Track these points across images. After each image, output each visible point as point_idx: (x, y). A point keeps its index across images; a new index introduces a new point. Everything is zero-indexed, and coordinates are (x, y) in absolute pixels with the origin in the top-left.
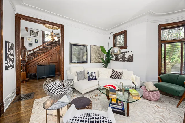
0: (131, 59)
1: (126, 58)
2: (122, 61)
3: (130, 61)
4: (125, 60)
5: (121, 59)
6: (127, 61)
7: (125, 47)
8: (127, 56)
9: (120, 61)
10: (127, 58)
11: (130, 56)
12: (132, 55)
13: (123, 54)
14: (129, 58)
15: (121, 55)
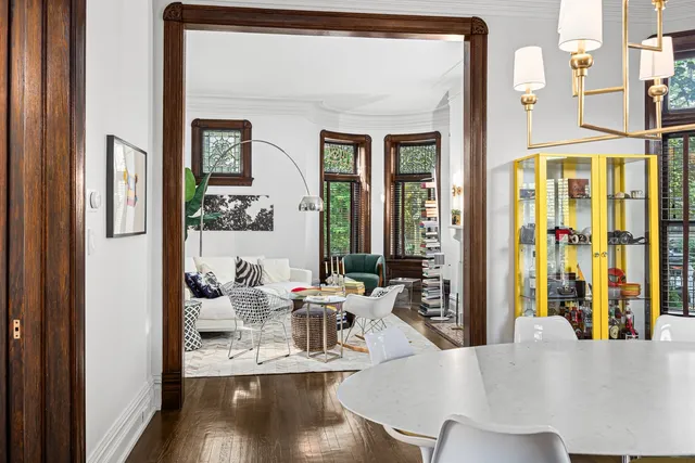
0: (265, 222)
1: (249, 217)
2: (234, 229)
3: (262, 229)
4: (245, 224)
5: (232, 222)
6: (254, 227)
7: (245, 178)
8: (252, 212)
9: (227, 229)
10: (253, 218)
11: (263, 210)
12: (269, 209)
13: (239, 203)
14: (259, 218)
15: (231, 206)
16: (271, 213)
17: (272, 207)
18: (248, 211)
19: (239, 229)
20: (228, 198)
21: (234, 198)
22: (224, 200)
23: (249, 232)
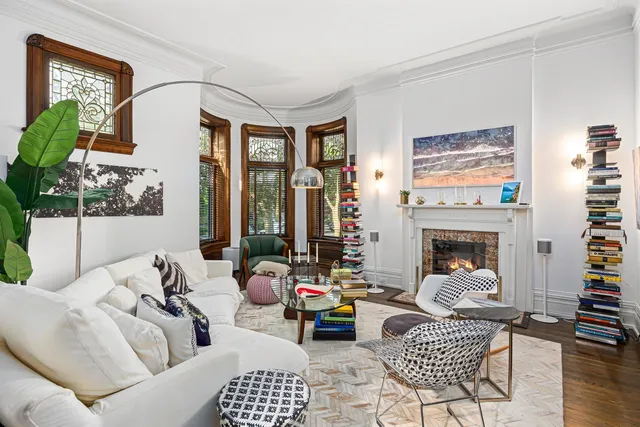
0: (152, 204)
1: (130, 197)
2: (108, 215)
3: (148, 214)
4: (124, 206)
5: (104, 204)
6: (138, 210)
8: (135, 190)
9: (96, 214)
10: (136, 198)
11: (150, 189)
12: (157, 187)
13: (115, 176)
14: (144, 199)
15: (103, 180)
16: (160, 192)
17: (161, 184)
18: (129, 189)
19: (115, 213)
20: (97, 169)
21: (107, 169)
22: (91, 171)
23: (131, 218)
